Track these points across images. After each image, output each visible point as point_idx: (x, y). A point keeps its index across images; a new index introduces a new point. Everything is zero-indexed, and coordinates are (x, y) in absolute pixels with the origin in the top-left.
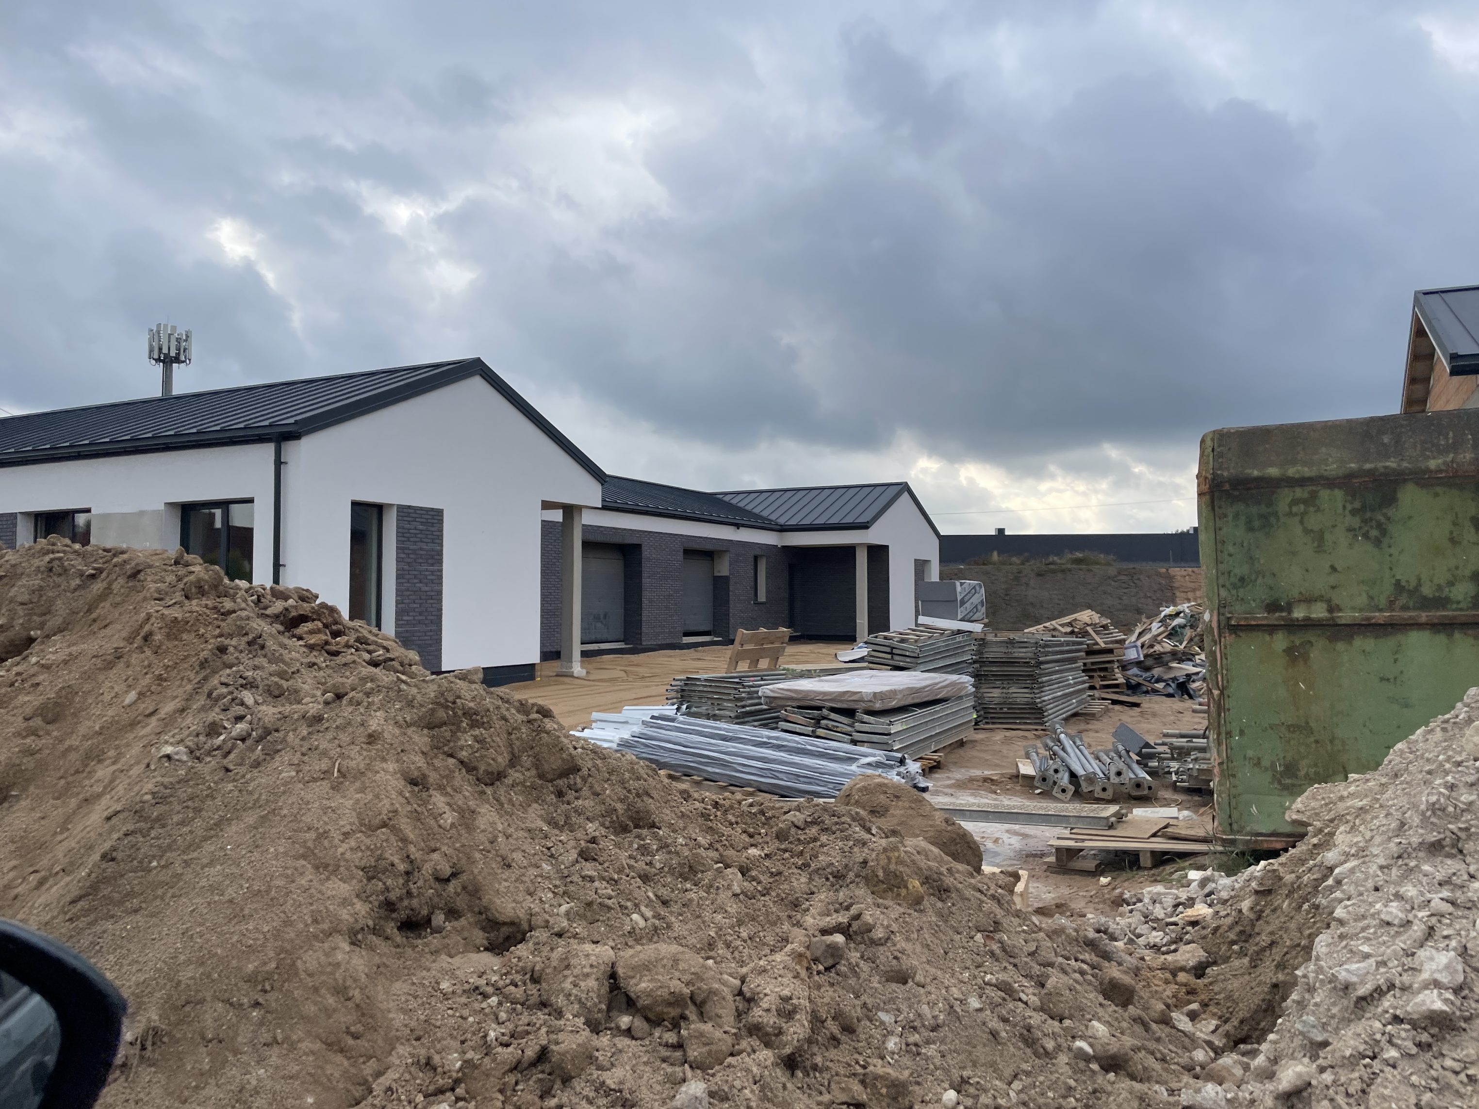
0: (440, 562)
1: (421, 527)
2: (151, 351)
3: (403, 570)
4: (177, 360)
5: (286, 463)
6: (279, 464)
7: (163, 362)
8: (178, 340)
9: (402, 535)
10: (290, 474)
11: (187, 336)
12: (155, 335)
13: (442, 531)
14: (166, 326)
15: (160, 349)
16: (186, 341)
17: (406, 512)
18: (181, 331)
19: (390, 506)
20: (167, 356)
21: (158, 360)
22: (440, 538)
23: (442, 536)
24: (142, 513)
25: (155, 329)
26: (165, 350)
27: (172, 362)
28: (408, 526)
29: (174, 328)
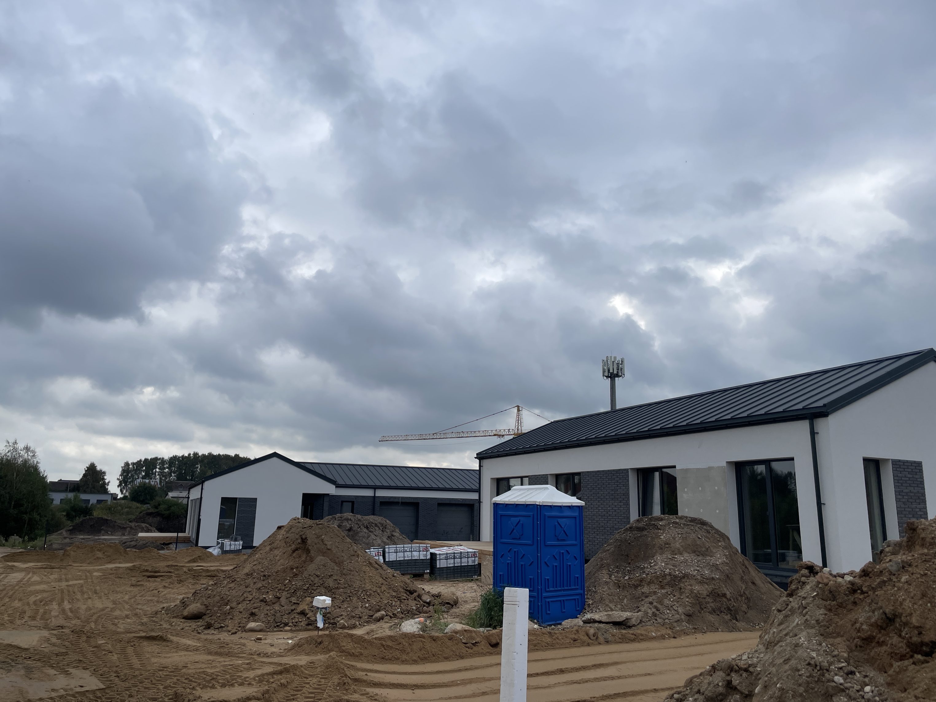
0: (924, 502)
1: (909, 476)
2: (604, 372)
3: (901, 507)
4: (617, 376)
5: (817, 433)
6: (813, 434)
7: (610, 377)
8: (618, 364)
9: (897, 481)
10: (821, 440)
11: (622, 362)
12: (605, 363)
13: (923, 478)
14: (611, 357)
15: (609, 370)
16: (621, 364)
17: (898, 465)
18: (619, 359)
19: (886, 460)
20: (612, 374)
21: (607, 377)
22: (922, 483)
23: (923, 481)
24: (710, 468)
25: (605, 359)
26: (611, 371)
27: (615, 377)
28: (900, 475)
29: (615, 358)
